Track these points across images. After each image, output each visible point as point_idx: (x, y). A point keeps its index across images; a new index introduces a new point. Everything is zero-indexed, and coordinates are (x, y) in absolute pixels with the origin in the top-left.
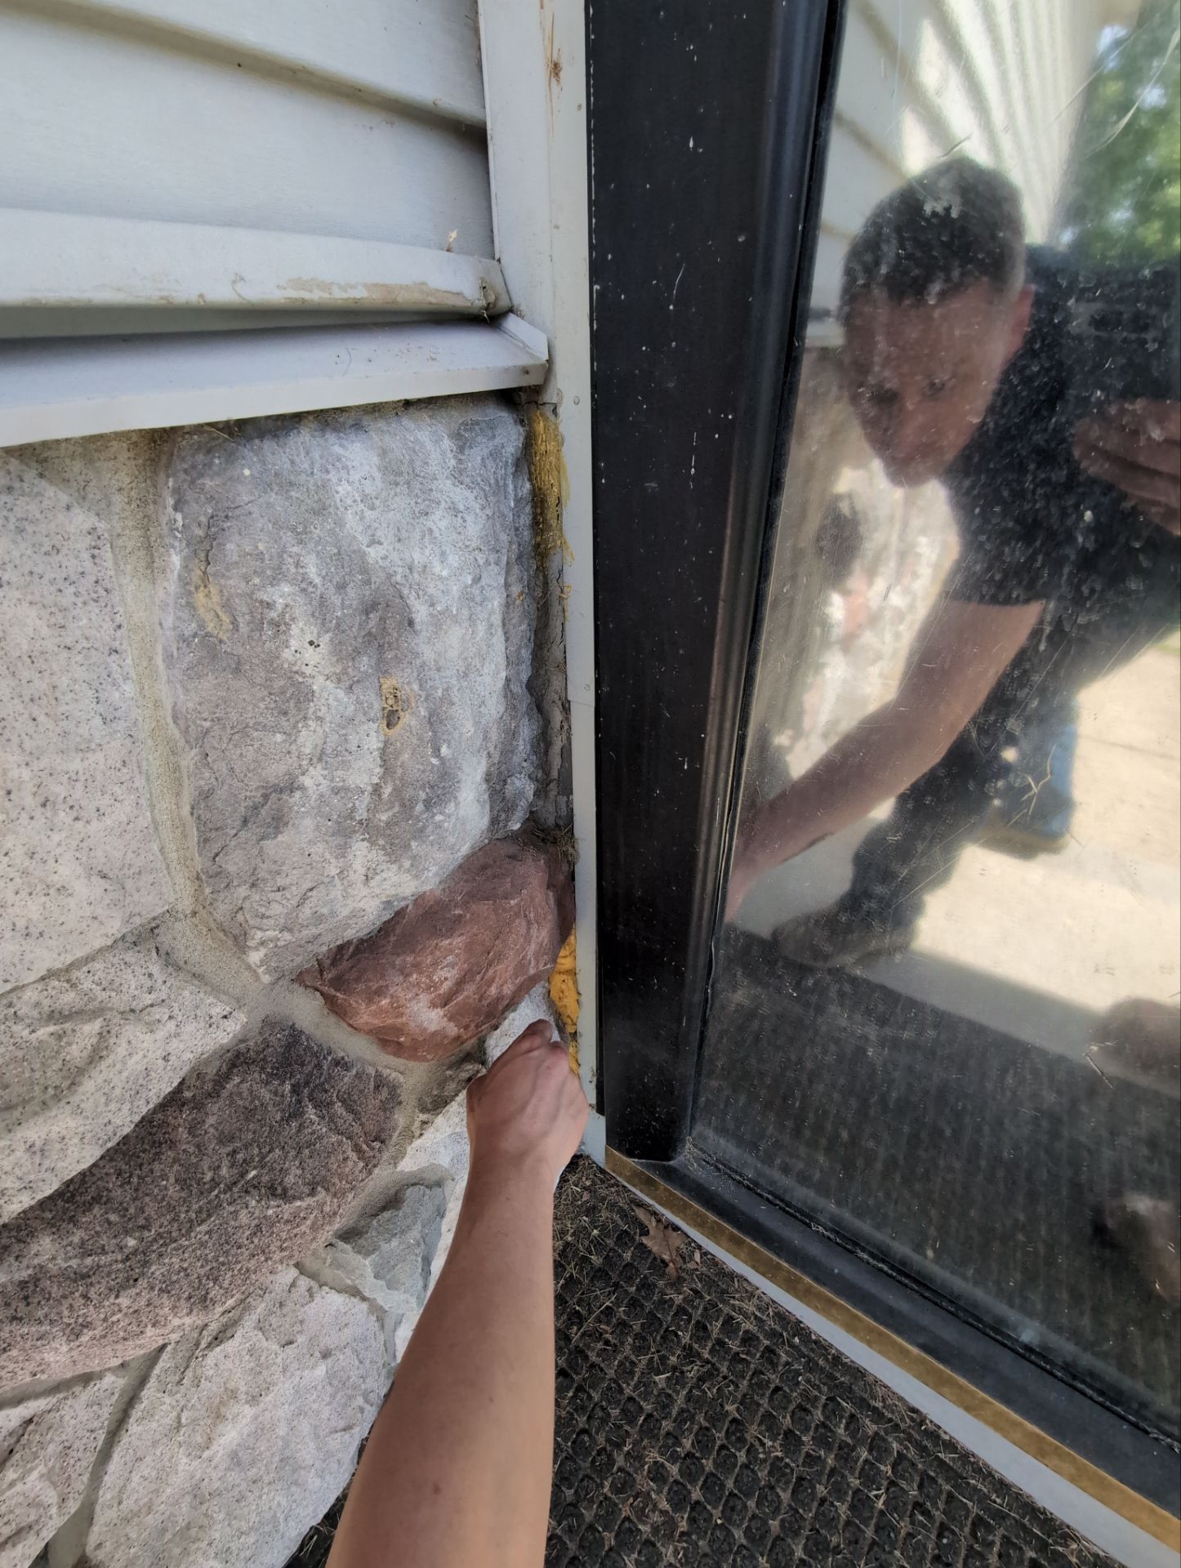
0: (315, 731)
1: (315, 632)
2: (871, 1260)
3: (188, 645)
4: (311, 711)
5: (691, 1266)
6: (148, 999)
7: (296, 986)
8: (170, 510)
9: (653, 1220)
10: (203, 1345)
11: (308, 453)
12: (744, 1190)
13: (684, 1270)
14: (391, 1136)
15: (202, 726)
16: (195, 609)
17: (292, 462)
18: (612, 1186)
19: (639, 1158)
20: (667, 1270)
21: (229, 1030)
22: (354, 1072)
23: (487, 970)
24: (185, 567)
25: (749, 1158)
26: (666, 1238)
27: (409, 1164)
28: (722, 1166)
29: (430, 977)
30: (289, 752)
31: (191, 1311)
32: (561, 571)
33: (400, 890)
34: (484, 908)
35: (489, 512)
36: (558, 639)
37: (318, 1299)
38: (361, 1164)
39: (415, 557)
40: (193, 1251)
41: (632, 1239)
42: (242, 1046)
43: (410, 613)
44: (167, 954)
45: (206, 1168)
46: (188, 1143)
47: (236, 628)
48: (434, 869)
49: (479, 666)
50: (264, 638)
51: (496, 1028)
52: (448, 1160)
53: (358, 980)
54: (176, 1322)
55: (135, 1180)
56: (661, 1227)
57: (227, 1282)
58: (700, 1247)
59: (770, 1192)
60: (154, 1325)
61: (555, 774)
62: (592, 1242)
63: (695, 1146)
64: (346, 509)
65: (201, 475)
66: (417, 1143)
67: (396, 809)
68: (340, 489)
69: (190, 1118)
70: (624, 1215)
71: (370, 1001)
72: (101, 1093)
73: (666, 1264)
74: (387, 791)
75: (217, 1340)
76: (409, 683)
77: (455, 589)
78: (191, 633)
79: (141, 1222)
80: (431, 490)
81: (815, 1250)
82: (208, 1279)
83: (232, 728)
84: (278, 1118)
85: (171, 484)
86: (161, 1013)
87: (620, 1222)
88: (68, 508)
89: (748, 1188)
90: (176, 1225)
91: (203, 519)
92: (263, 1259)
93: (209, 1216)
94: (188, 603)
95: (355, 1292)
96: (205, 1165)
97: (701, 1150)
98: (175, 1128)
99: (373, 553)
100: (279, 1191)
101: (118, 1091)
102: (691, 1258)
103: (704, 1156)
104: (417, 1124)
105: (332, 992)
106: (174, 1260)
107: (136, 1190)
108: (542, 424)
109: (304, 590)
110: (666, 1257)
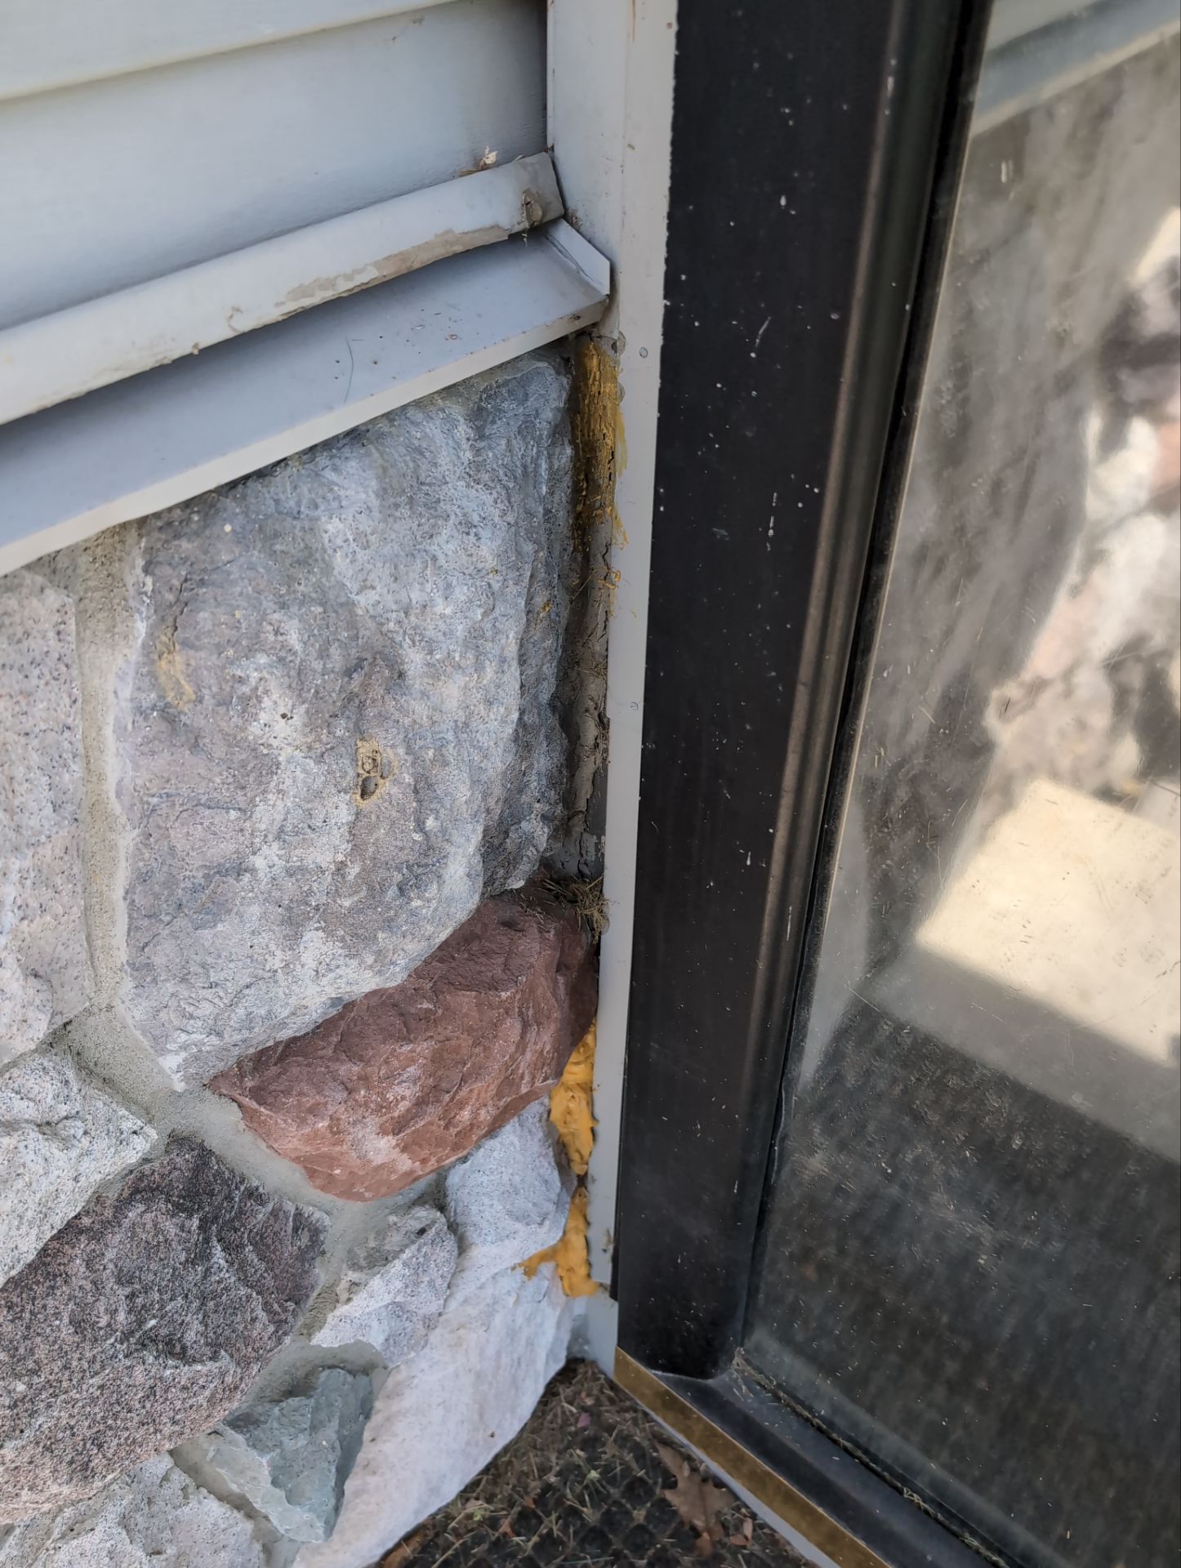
0: (274, 805)
1: (290, 703)
2: (983, 1550)
3: (146, 718)
4: (273, 784)
5: (736, 1540)
6: (63, 1110)
7: (208, 1093)
8: (139, 571)
9: (686, 1466)
10: (56, 1534)
11: (295, 488)
12: (811, 1432)
13: (724, 1545)
14: (308, 1296)
15: (148, 803)
16: (156, 679)
17: (277, 502)
18: (627, 1410)
19: (664, 1370)
20: (699, 1542)
21: (139, 1148)
22: (270, 1207)
23: (460, 1088)
24: (151, 635)
25: (826, 1385)
26: (702, 1497)
27: (329, 1337)
28: (785, 1397)
29: (381, 1094)
30: (242, 830)
31: (71, 1479)
32: (608, 546)
33: (355, 988)
34: (465, 1001)
35: (511, 518)
36: (599, 631)
37: (193, 1503)
38: (271, 1328)
39: (413, 596)
40: (83, 1407)
41: (650, 1492)
42: (147, 1167)
43: (402, 663)
44: (78, 1054)
45: (102, 1309)
46: (86, 1278)
47: (200, 700)
48: (402, 962)
49: (483, 713)
50: (231, 713)
51: (464, 1160)
52: (381, 1339)
53: (287, 1092)
54: (55, 1489)
55: (27, 1315)
56: (697, 1478)
57: (112, 1451)
58: (754, 1516)
59: (849, 1439)
60: (31, 1489)
61: (582, 805)
62: (586, 1487)
63: (748, 1361)
64: (335, 551)
65: (177, 536)
66: (342, 1310)
67: (363, 894)
68: (330, 527)
69: (88, 1249)
70: (640, 1455)
71: (302, 1121)
72: (15, 1215)
73: (697, 1534)
74: (353, 871)
75: (71, 1530)
76: (393, 746)
77: (460, 630)
78: (149, 705)
79: (31, 1365)
80: (438, 501)
81: (900, 1525)
82: (93, 1444)
83: (182, 805)
84: (183, 1259)
85: (143, 545)
86: (76, 1128)
87: (634, 1465)
88: (42, 590)
89: (819, 1429)
90: (67, 1373)
91: (176, 583)
92: (152, 1430)
93: (103, 1368)
94: (149, 672)
95: (240, 1504)
96: (101, 1307)
97: (757, 1369)
98: (71, 1260)
99: (364, 600)
100: (178, 1349)
101: (30, 1214)
102: (738, 1527)
103: (759, 1377)
104: (344, 1284)
105: (254, 1105)
106: (62, 1414)
107: (28, 1328)
108: (595, 361)
109: (281, 660)
110: (699, 1523)
